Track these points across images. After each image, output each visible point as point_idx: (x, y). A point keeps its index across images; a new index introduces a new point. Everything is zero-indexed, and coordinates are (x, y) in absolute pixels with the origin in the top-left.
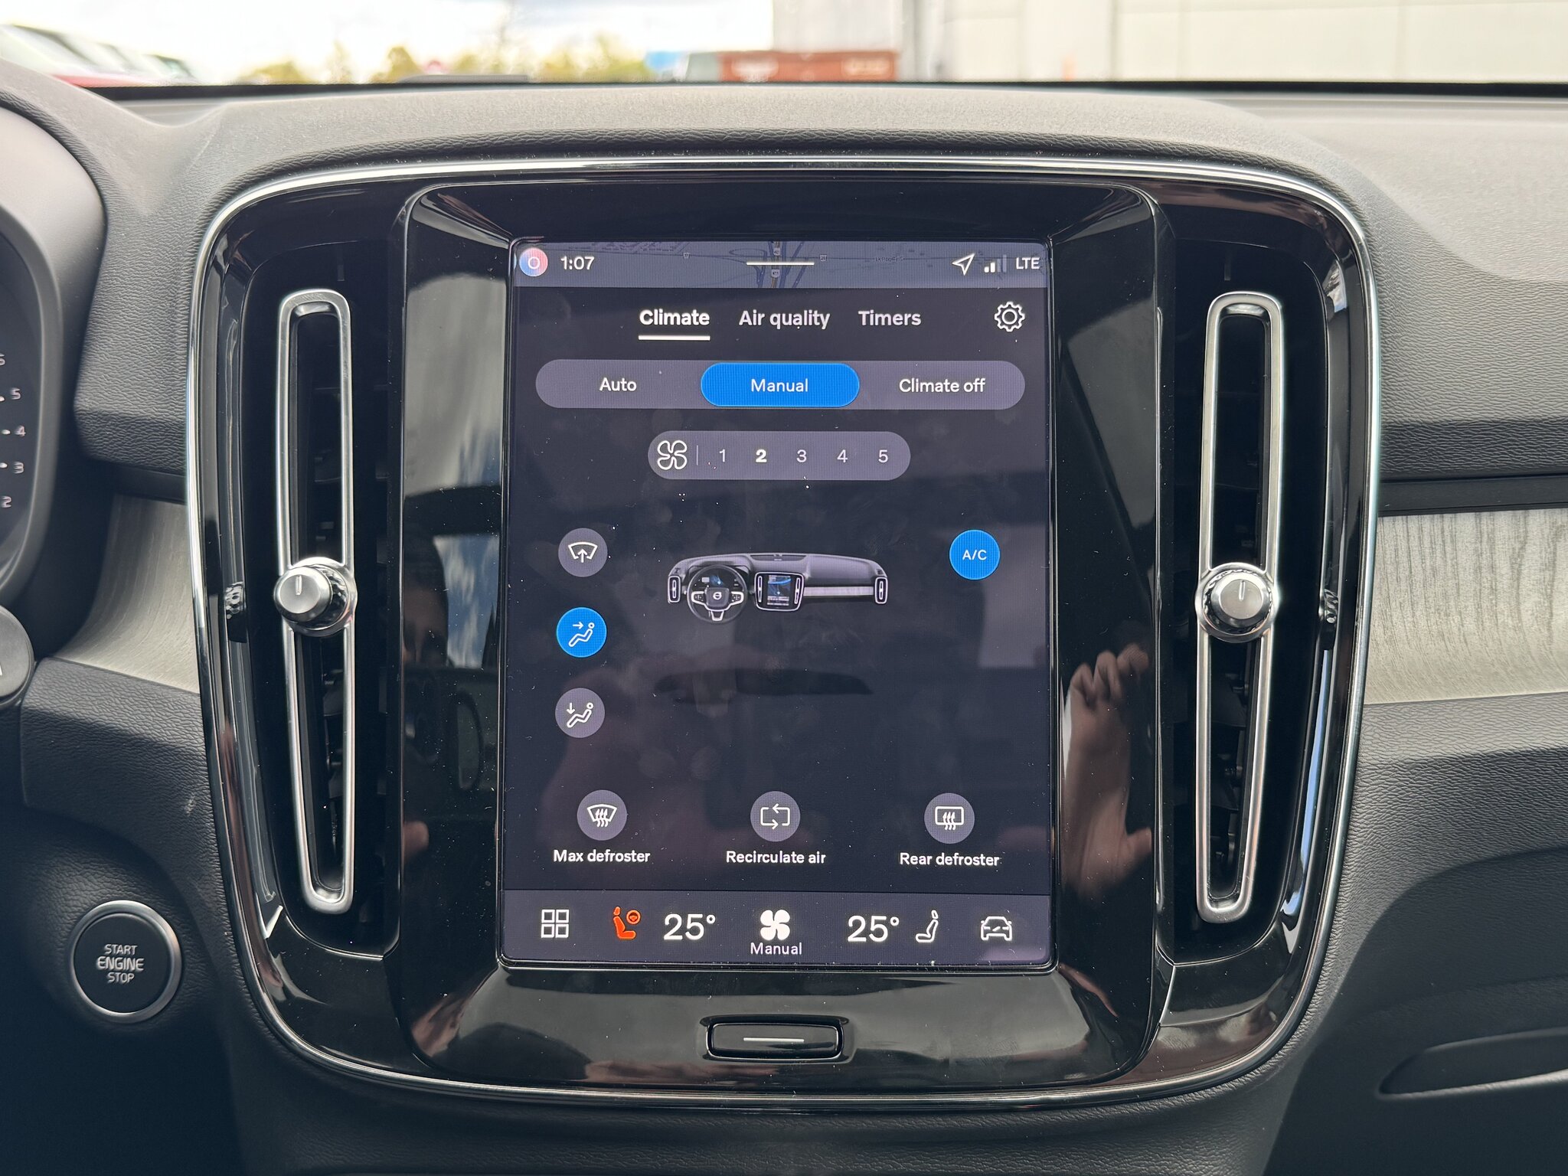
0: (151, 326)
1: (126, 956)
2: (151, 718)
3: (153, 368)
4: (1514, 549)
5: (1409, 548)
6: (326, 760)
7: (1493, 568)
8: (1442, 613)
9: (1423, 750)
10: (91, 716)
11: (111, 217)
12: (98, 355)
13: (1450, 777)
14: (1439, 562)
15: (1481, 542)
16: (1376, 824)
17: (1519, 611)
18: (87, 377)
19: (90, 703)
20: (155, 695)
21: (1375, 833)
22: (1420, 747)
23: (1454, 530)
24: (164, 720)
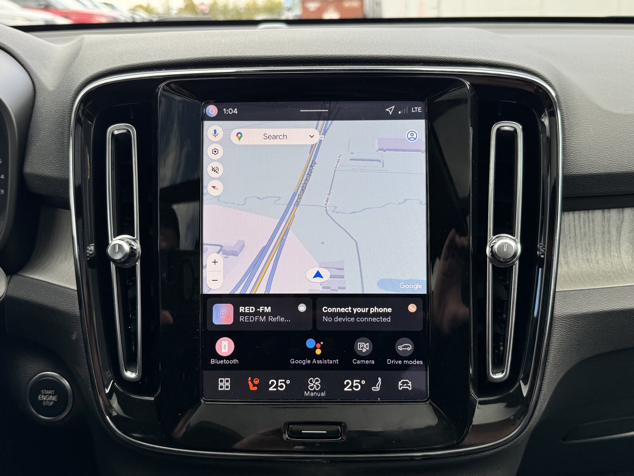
0: (54, 138)
1: (50, 395)
2: (58, 300)
3: (55, 156)
4: (618, 224)
5: (575, 225)
6: (129, 316)
7: (609, 232)
8: (588, 251)
9: (580, 310)
10: (33, 299)
11: (37, 91)
12: (32, 150)
13: (591, 321)
14: (587, 230)
15: (604, 222)
16: (561, 341)
17: (620, 249)
18: (28, 159)
19: (32, 294)
20: (59, 291)
21: (560, 344)
22: (579, 309)
23: (593, 217)
24: (63, 301)
